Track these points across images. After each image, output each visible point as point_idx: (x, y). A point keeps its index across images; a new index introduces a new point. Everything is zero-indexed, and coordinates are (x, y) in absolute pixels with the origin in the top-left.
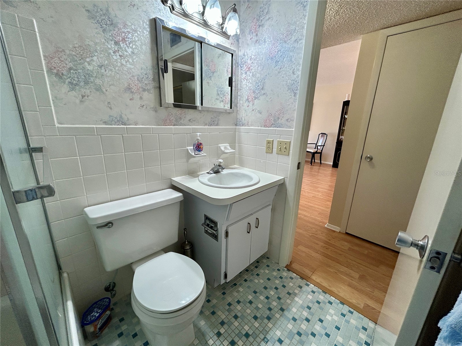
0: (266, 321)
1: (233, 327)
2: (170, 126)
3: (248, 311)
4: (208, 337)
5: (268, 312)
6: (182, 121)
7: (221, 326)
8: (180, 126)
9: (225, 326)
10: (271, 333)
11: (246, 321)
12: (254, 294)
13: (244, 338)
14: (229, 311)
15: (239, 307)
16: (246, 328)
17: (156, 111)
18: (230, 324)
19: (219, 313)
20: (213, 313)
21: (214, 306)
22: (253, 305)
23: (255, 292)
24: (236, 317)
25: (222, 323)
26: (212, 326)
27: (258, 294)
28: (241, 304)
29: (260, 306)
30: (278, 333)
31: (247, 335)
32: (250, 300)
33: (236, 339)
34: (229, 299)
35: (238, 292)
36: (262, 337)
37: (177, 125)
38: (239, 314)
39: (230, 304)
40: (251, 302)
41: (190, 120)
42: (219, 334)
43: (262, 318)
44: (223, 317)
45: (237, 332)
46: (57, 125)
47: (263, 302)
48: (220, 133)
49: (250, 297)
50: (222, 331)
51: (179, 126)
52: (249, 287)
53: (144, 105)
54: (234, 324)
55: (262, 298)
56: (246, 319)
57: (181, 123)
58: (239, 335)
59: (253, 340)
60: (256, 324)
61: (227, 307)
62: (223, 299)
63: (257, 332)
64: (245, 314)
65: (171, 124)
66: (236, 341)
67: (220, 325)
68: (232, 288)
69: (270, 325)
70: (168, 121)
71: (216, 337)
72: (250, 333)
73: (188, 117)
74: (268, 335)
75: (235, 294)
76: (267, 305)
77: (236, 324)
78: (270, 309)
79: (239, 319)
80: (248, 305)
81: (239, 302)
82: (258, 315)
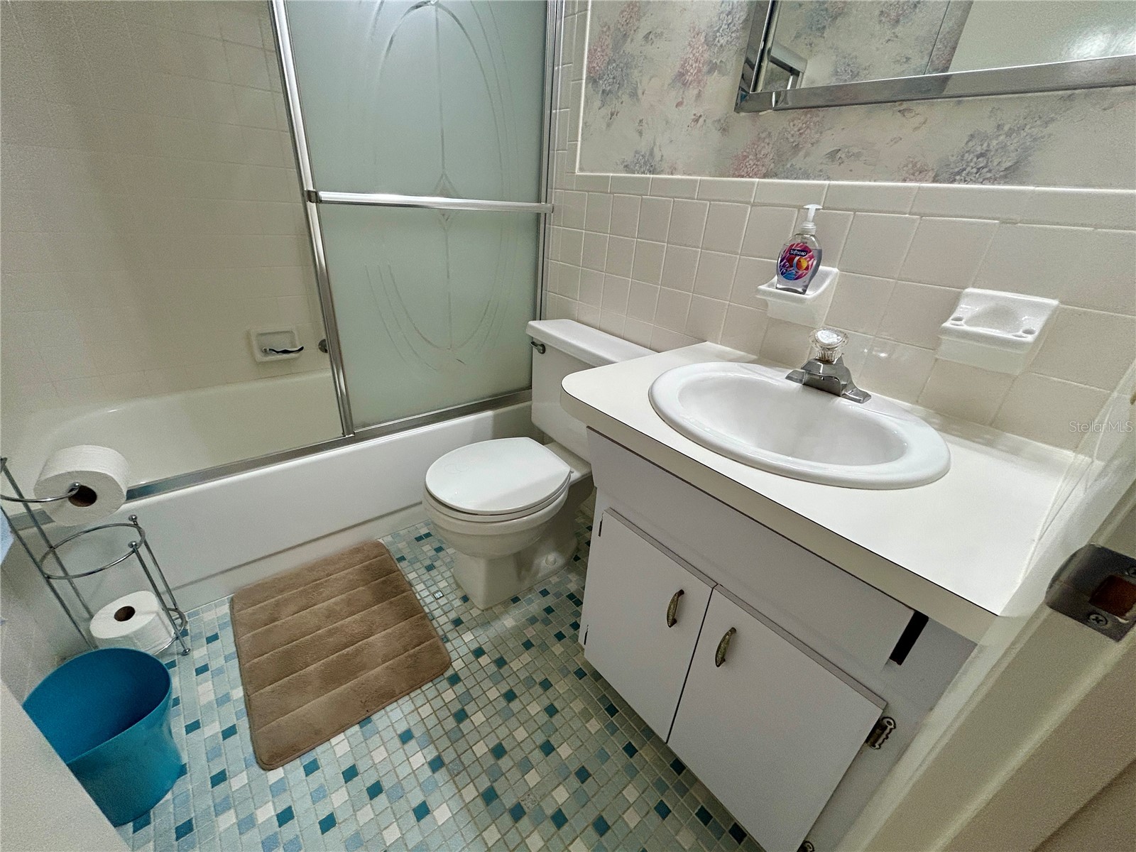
0: (484, 783)
1: (486, 684)
2: (750, 177)
3: (521, 734)
4: (479, 632)
5: (509, 801)
6: (798, 161)
7: (494, 658)
8: (787, 178)
9: (494, 668)
10: (449, 790)
11: (497, 721)
12: (574, 767)
13: (456, 707)
14: (529, 682)
15: (534, 708)
16: (478, 718)
17: (724, 130)
18: (496, 680)
19: (526, 657)
20: (528, 645)
21: (544, 647)
22: (537, 755)
23: (583, 775)
24: (510, 696)
25: (501, 662)
26: (501, 641)
27: (574, 782)
28: (546, 717)
29: (532, 778)
30: (442, 814)
31: (461, 716)
32: (554, 749)
33: (460, 688)
34: (562, 686)
35: (585, 714)
36: (448, 757)
37: (776, 175)
38: (515, 706)
39: (546, 685)
40: (548, 748)
41: (833, 155)
42: (479, 652)
43: (495, 774)
44: (515, 665)
45: (475, 692)
46: (577, 172)
47: (544, 796)
48: (1004, 222)
49: (564, 751)
50: (484, 660)
51: (783, 178)
52: (603, 757)
53: (700, 116)
54: (494, 688)
55: (561, 795)
56: (500, 722)
57: (792, 165)
58: (467, 697)
59: (448, 728)
60: (481, 749)
61: (539, 678)
62: (564, 672)
63: (462, 745)
64: (513, 722)
65: (756, 170)
66: (456, 687)
67: (498, 656)
68: (598, 700)
69: (470, 793)
70: (751, 162)
71: (474, 646)
72: (466, 726)
73: (830, 141)
74: (447, 778)
75: (578, 706)
76: (532, 806)
77: (493, 694)
78: (517, 813)
79: (503, 703)
80: (540, 738)
81: (551, 711)
82: (505, 763)
